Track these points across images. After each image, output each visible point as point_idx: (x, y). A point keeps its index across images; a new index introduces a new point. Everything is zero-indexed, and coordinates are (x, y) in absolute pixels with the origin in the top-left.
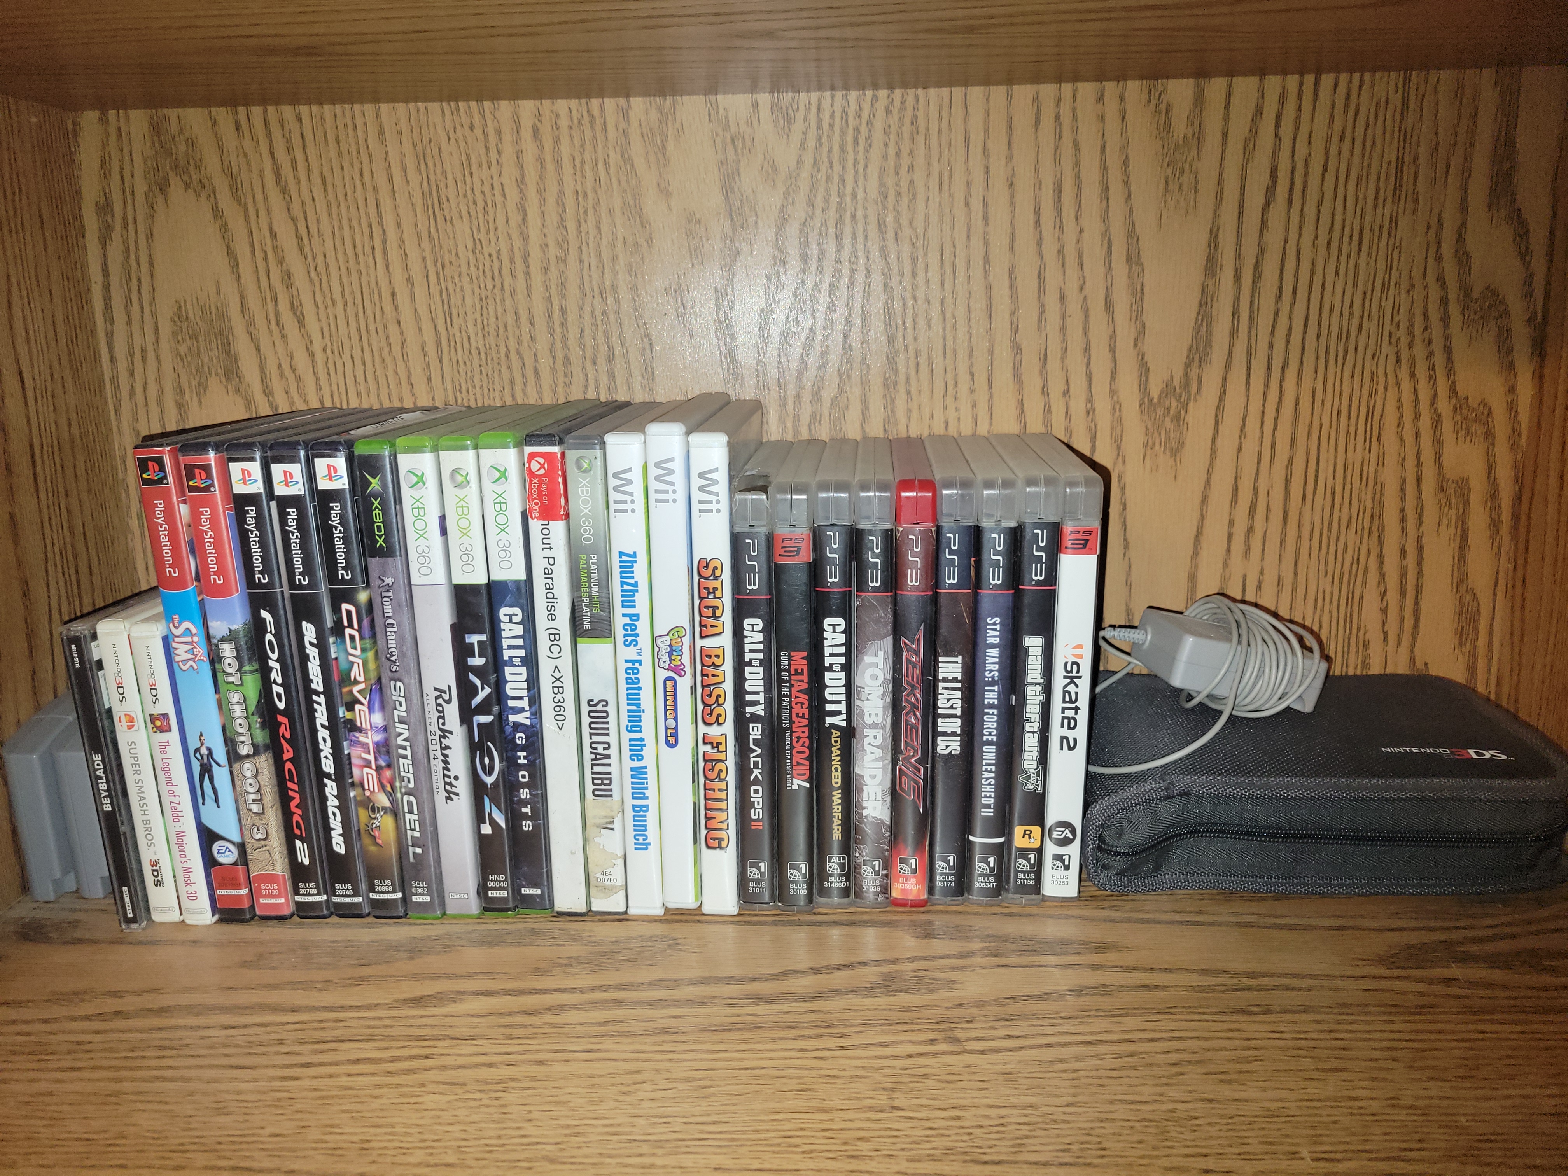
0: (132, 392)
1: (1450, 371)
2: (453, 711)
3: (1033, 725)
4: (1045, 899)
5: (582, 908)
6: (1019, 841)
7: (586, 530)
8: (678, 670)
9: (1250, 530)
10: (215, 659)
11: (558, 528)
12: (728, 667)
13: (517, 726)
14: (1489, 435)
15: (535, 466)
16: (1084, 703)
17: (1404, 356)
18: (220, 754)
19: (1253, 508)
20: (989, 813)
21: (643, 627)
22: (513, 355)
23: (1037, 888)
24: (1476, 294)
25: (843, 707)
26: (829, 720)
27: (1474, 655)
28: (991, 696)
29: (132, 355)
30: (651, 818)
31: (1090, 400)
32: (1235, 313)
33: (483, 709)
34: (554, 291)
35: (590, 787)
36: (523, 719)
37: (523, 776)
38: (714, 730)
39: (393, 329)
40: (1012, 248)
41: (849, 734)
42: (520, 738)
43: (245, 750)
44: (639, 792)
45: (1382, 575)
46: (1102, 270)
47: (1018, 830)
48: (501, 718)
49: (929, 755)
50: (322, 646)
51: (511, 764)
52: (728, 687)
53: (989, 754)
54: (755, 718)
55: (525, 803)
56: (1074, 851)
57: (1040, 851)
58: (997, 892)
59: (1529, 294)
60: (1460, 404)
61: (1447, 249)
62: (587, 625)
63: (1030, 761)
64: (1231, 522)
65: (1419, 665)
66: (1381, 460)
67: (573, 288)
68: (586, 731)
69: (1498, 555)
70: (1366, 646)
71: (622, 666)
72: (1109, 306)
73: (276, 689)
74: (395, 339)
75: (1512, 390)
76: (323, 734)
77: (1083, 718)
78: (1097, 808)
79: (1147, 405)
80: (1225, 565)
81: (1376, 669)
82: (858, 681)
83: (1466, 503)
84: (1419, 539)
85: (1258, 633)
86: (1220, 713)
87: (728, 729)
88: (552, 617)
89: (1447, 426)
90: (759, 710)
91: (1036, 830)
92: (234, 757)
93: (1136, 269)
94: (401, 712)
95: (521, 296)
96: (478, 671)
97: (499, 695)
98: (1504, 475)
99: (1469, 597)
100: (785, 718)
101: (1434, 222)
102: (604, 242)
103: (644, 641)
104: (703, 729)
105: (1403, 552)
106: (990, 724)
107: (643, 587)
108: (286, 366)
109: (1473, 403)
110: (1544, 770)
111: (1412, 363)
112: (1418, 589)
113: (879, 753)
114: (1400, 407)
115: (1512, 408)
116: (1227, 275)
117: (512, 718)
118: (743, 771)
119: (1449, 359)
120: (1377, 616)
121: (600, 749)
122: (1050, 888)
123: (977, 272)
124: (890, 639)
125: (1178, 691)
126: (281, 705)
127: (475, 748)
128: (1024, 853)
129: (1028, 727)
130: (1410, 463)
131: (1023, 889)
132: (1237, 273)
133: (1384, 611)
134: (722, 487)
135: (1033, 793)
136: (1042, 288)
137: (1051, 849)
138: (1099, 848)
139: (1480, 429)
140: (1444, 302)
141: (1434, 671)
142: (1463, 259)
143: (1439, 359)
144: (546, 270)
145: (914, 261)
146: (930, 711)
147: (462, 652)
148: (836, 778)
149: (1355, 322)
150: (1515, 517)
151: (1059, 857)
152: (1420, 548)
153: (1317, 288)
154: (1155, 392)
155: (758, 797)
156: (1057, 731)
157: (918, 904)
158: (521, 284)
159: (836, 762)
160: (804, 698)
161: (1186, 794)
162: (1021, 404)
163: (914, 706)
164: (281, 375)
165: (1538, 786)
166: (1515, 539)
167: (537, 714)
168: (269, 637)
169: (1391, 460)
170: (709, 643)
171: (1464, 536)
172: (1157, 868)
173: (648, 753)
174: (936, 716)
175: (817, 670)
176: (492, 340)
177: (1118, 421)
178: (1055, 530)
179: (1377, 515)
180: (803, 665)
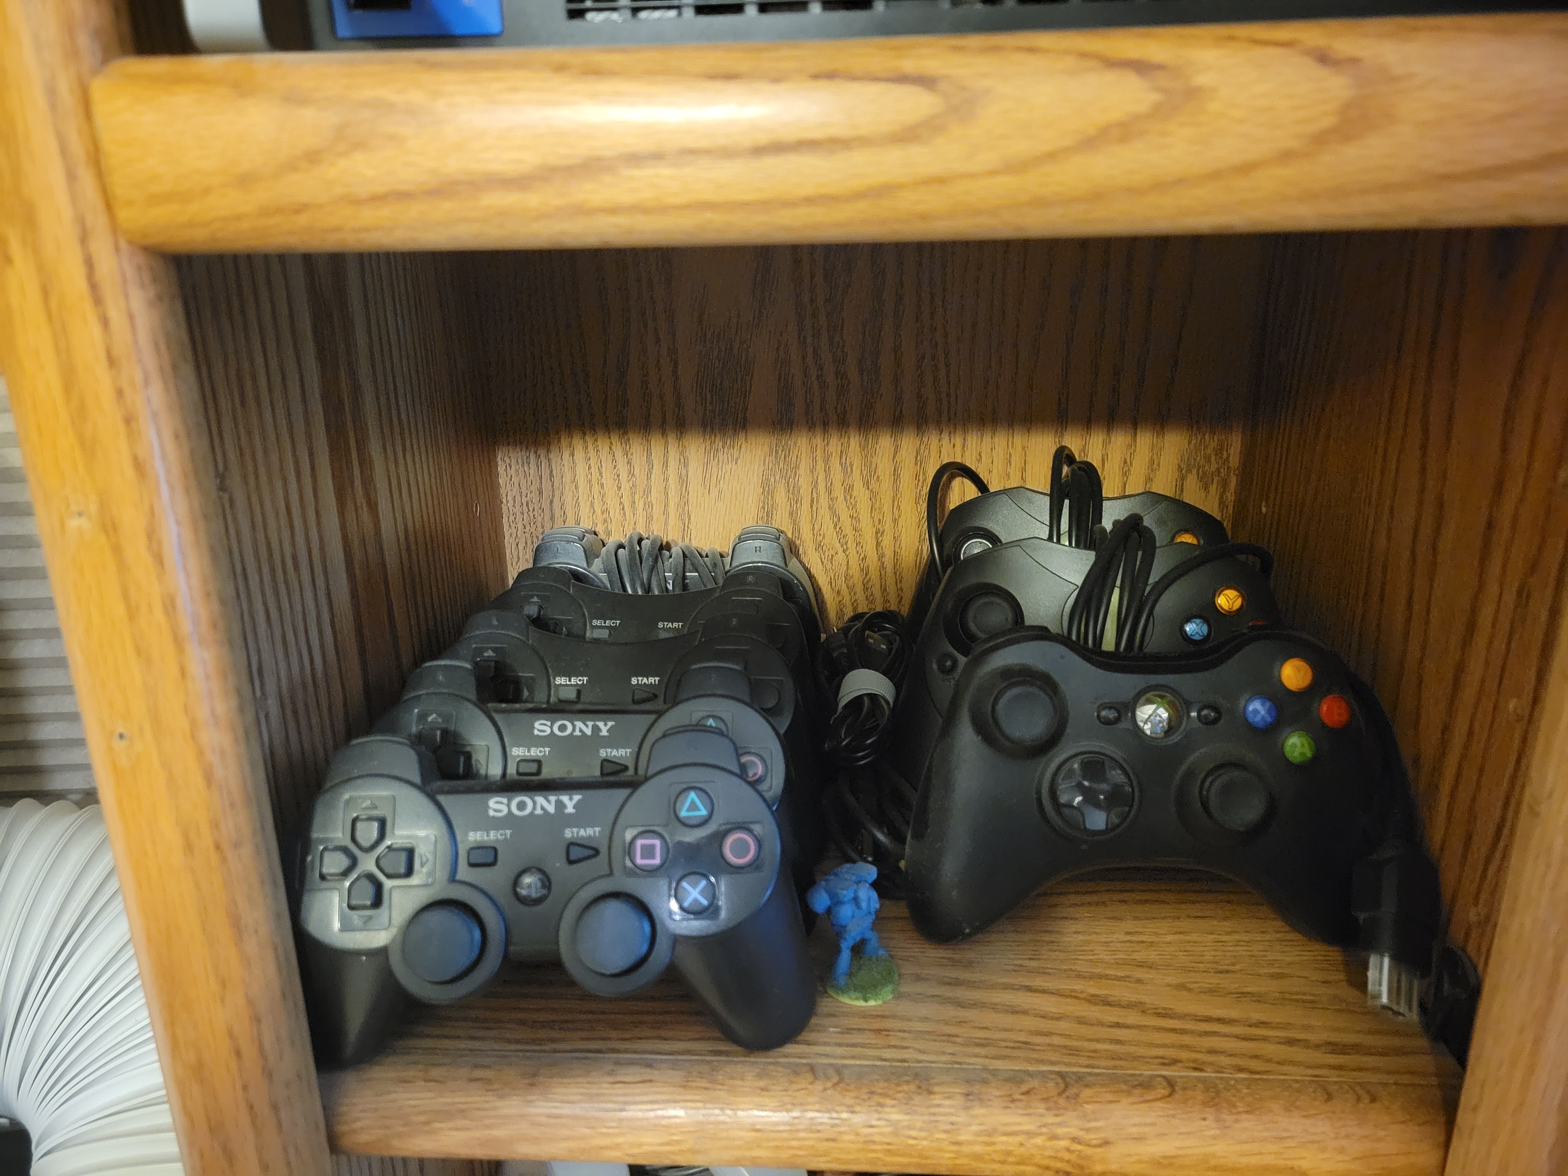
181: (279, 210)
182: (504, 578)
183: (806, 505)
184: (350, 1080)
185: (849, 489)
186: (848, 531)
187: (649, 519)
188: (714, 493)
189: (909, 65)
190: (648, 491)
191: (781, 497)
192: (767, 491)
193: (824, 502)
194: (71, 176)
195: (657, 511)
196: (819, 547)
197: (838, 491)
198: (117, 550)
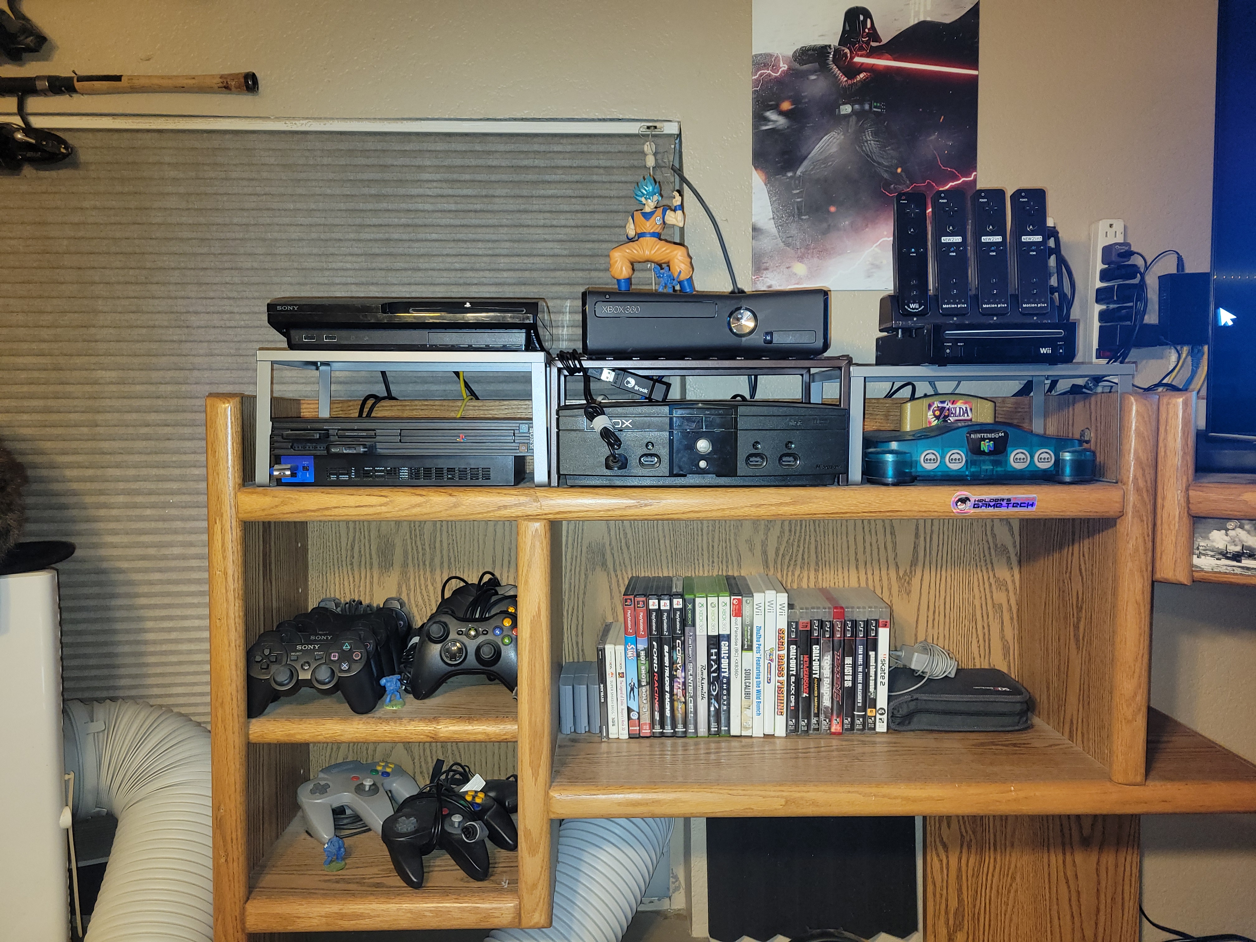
0: (571, 570)
1: (993, 570)
2: (705, 672)
3: (872, 678)
4: (877, 733)
5: (739, 734)
6: (869, 714)
7: (747, 621)
8: (771, 660)
9: (934, 620)
10: (638, 656)
11: (739, 619)
12: (786, 660)
13: (724, 677)
14: (1007, 590)
15: (735, 602)
16: (887, 672)
17: (978, 565)
18: (636, 685)
19: (934, 612)
20: (860, 705)
21: (762, 647)
22: (696, 560)
23: (874, 729)
24: (999, 546)
25: (818, 672)
26: (814, 676)
27: (1009, 662)
28: (860, 669)
29: (572, 558)
30: (761, 705)
31: (880, 577)
32: (925, 550)
33: (714, 672)
34: (710, 541)
35: (743, 696)
36: (726, 675)
37: (725, 692)
38: (781, 678)
39: (658, 551)
40: (855, 530)
41: (819, 680)
42: (725, 681)
43: (644, 684)
44: (758, 698)
45: (977, 635)
46: (883, 537)
47: (869, 710)
48: (719, 675)
49: (842, 686)
50: (669, 653)
51: (721, 688)
52: (785, 665)
53: (860, 687)
54: (793, 675)
55: (725, 700)
56: (885, 717)
57: (875, 717)
58: (864, 729)
59: (1015, 547)
60: (997, 580)
61: (989, 533)
62: (746, 647)
63: (872, 689)
64: (928, 617)
65: (992, 666)
66: (974, 597)
67: (716, 540)
68: (743, 678)
69: (1014, 629)
70: (974, 659)
71: (755, 659)
72: (885, 548)
73: (655, 665)
74: (658, 555)
75: (1013, 576)
76: (667, 679)
77: (887, 676)
78: (891, 704)
79: (899, 578)
80: (927, 631)
81: (978, 667)
82: (822, 664)
83: (1002, 611)
84: (988, 623)
85: (936, 652)
86: (925, 677)
87: (785, 678)
88: (736, 645)
89: (994, 587)
90: (794, 673)
91: (874, 710)
92: (640, 685)
93: (894, 536)
94: (691, 672)
95: (700, 541)
96: (713, 660)
97: (719, 669)
98: (1013, 602)
99: (1006, 643)
100: (802, 675)
101: (984, 525)
102: (727, 526)
103: (762, 652)
104: (777, 678)
105: (983, 627)
106: (860, 677)
107: (763, 636)
108: (622, 562)
109: (1001, 579)
110: (1020, 693)
111: (981, 566)
112: (989, 640)
113: (828, 686)
114: (978, 580)
115: (1013, 581)
116: (922, 539)
117: (723, 674)
118: (788, 691)
119: (992, 566)
120: (977, 649)
121: (748, 684)
122: (878, 729)
123: (844, 537)
124: (831, 652)
125: (914, 670)
126: (656, 670)
127: (709, 683)
128: (870, 717)
129: (871, 678)
130: (983, 598)
131: (870, 729)
132: (925, 538)
133: (979, 647)
134: (786, 608)
135: (873, 699)
136: (864, 541)
137: (878, 716)
138: (892, 717)
139: (1005, 588)
140: (989, 548)
141: (997, 668)
142: (994, 536)
143: (989, 566)
144: (708, 534)
145: (824, 532)
146: (843, 674)
147: (709, 654)
148: (816, 694)
149: (962, 554)
150: (1018, 616)
151: (880, 719)
152: (989, 626)
153: (950, 543)
154: (901, 575)
155: (793, 699)
156: (879, 680)
157: (840, 734)
158: (700, 538)
159: (816, 689)
160: (807, 669)
161: (917, 699)
162: (859, 577)
163: (838, 672)
164: (620, 565)
165: (1018, 698)
166: (1018, 623)
167: (730, 673)
168: (655, 650)
169: (977, 596)
170: (781, 653)
171: (1002, 623)
172: (909, 723)
173: (762, 685)
174: (844, 675)
175: (811, 660)
176: (689, 555)
177: (890, 583)
178: (877, 621)
179: (974, 615)
180: (807, 659)
181: (269, 515)
182: (307, 609)
183: (413, 592)
184: (254, 721)
185: (426, 586)
186: (427, 600)
187: (360, 596)
188: (382, 587)
189: (382, 494)
190: (359, 587)
191: (404, 589)
192: (400, 586)
193: (418, 590)
194: (231, 508)
195: (362, 593)
196: (417, 606)
197: (423, 587)
198: (226, 578)
